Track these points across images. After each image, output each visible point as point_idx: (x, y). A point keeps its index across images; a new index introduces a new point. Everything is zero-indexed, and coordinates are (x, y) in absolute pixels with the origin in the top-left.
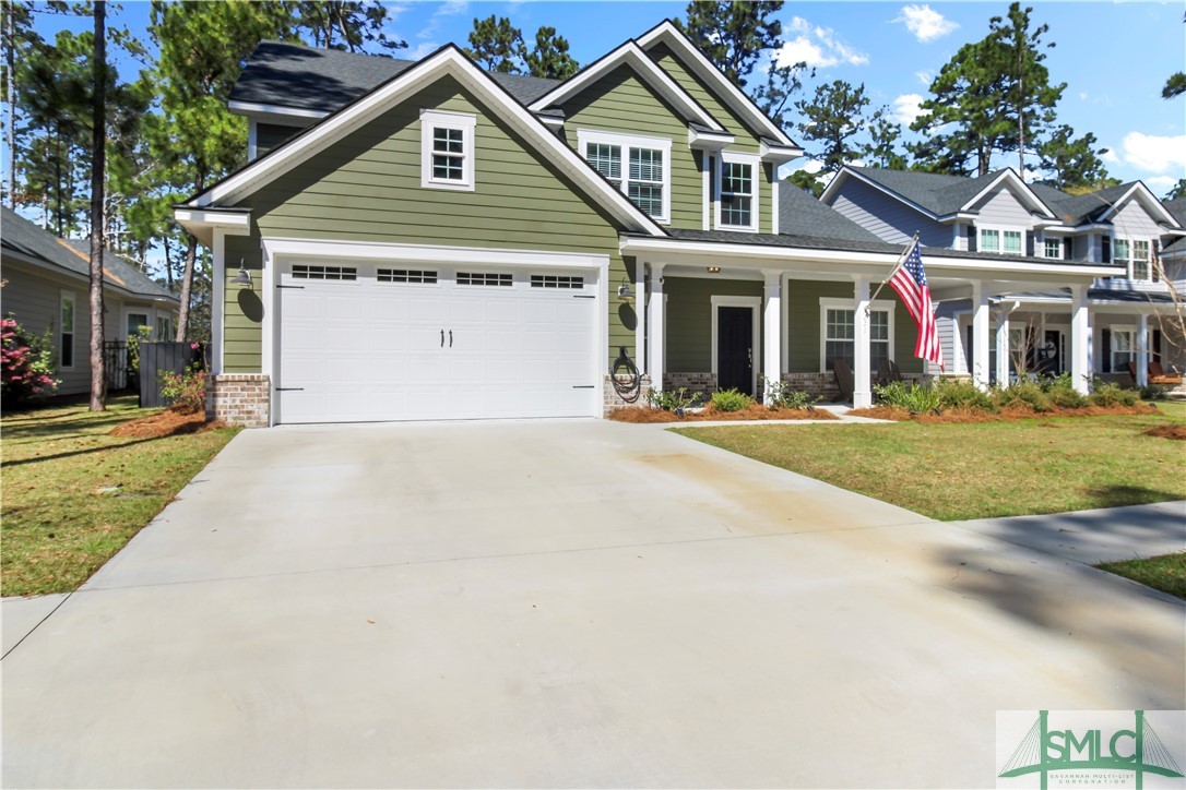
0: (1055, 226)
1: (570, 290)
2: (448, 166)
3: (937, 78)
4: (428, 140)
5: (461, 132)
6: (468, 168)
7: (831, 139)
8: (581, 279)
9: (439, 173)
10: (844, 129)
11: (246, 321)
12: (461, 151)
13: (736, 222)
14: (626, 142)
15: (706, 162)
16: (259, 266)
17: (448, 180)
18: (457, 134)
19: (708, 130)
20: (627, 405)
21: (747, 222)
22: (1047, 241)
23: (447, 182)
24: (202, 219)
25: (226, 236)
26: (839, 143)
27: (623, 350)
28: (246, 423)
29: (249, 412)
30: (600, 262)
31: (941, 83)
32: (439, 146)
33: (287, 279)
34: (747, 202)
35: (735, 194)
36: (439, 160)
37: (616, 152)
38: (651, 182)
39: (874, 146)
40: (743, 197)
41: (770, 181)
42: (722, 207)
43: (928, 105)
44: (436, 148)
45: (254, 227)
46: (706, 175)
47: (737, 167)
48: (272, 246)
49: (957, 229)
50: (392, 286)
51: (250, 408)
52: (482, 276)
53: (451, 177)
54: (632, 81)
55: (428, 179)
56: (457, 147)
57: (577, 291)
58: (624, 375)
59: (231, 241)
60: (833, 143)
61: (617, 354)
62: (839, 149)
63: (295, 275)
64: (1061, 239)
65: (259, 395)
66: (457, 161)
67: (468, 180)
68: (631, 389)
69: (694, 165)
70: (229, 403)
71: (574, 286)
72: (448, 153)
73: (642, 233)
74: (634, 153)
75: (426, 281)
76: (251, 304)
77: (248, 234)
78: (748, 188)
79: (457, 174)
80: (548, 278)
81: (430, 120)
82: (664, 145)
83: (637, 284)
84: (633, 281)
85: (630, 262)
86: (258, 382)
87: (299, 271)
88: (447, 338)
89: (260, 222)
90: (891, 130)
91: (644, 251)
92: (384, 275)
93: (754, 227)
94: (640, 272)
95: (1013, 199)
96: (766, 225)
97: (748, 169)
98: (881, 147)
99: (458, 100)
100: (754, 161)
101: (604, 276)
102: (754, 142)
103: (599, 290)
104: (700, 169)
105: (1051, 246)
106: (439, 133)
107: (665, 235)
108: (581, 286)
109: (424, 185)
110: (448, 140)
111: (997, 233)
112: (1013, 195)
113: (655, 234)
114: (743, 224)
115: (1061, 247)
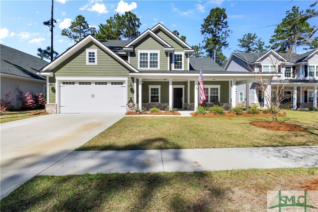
0: (288, 64)
1: (120, 85)
2: (92, 60)
3: (276, 29)
4: (87, 55)
5: (94, 53)
6: (96, 60)
7: (247, 47)
8: (122, 83)
9: (90, 62)
10: (250, 45)
11: (53, 93)
12: (94, 57)
13: (178, 68)
14: (149, 52)
15: (169, 55)
16: (55, 82)
17: (92, 63)
18: (93, 53)
19: (168, 47)
20: (131, 111)
21: (181, 68)
22: (286, 68)
23: (92, 64)
24: (40, 74)
25: (49, 77)
26: (249, 48)
27: (131, 98)
28: (52, 113)
29: (53, 111)
30: (126, 79)
31: (277, 30)
32: (90, 56)
33: (62, 85)
34: (181, 63)
35: (178, 61)
36: (90, 59)
37: (147, 54)
38: (155, 60)
39: (258, 48)
40: (180, 62)
41: (187, 58)
42: (175, 65)
43: (274, 36)
44: (89, 57)
45: (54, 75)
46: (169, 58)
47: (178, 55)
48: (57, 78)
49: (256, 66)
50: (82, 85)
51: (53, 110)
52: (100, 83)
53: (93, 62)
54: (150, 38)
55: (87, 63)
56: (94, 56)
57: (122, 85)
58: (131, 104)
59: (50, 78)
60: (248, 48)
61: (130, 99)
62: (249, 50)
63: (63, 84)
64: (292, 67)
65: (54, 108)
66: (94, 59)
67: (96, 63)
68: (132, 107)
69: (166, 56)
70: (49, 109)
71: (121, 84)
72: (92, 57)
73: (134, 72)
74: (151, 54)
75: (89, 84)
76: (53, 90)
77: (53, 76)
78: (181, 60)
79: (94, 62)
80: (115, 83)
81: (88, 51)
82: (158, 52)
83: (134, 83)
84: (133, 82)
85: (133, 78)
86: (54, 105)
87: (64, 83)
88: (93, 96)
89: (55, 74)
90: (262, 43)
91: (136, 76)
92: (80, 83)
93: (183, 69)
94: (135, 80)
95: (274, 57)
96: (186, 68)
97: (181, 56)
98: (259, 48)
99: (94, 46)
100: (183, 54)
101: (127, 82)
102: (183, 49)
103: (126, 85)
104: (167, 56)
105: (288, 69)
106: (90, 53)
107: (139, 72)
108: (122, 84)
109: (87, 64)
110: (92, 54)
111: (268, 66)
112: (274, 56)
113: (136, 72)
114: (180, 68)
115: (292, 69)
